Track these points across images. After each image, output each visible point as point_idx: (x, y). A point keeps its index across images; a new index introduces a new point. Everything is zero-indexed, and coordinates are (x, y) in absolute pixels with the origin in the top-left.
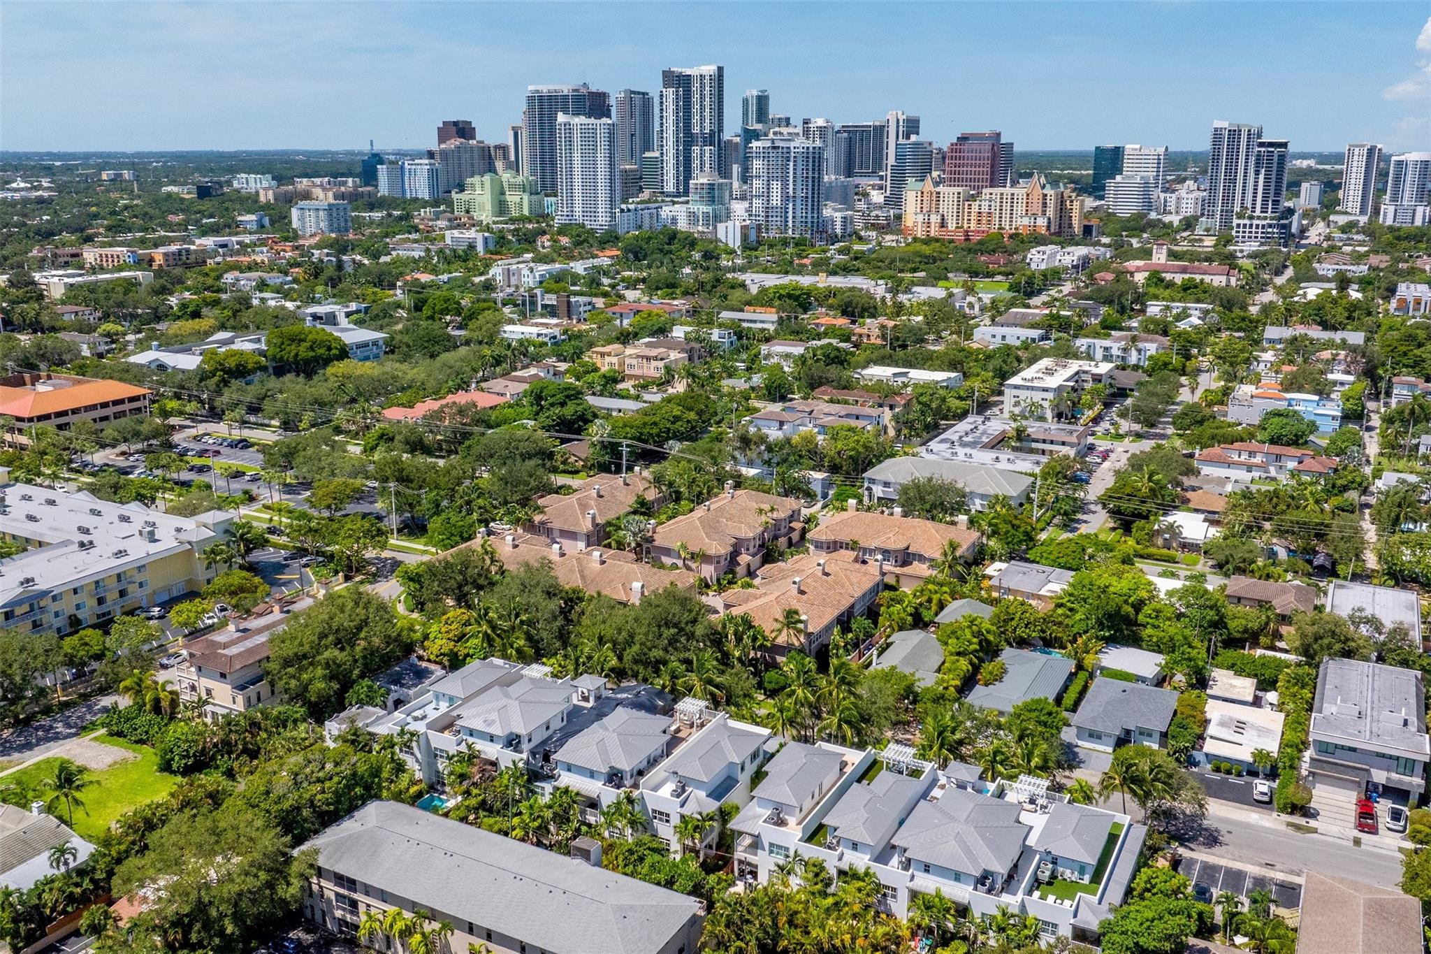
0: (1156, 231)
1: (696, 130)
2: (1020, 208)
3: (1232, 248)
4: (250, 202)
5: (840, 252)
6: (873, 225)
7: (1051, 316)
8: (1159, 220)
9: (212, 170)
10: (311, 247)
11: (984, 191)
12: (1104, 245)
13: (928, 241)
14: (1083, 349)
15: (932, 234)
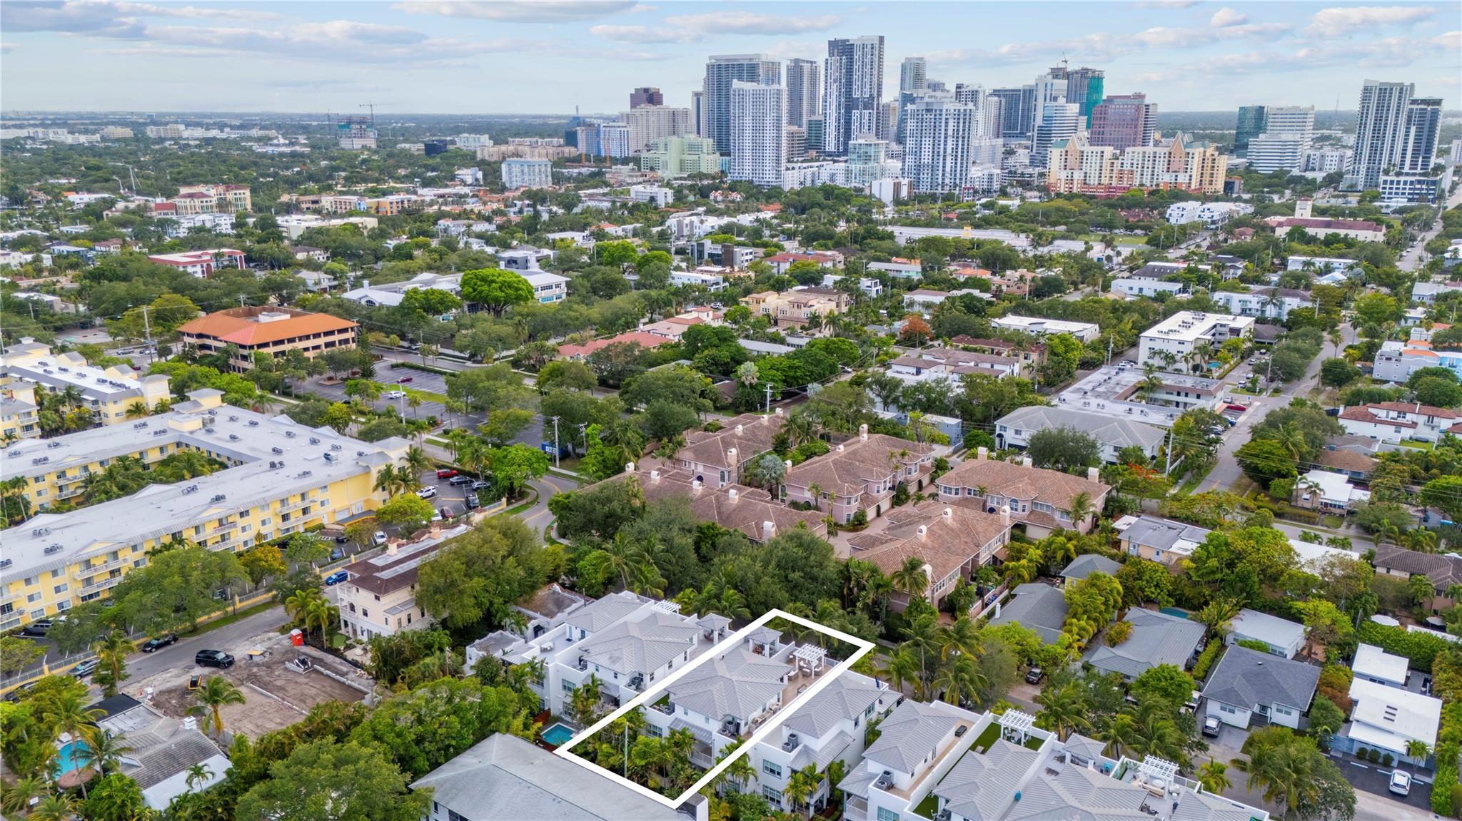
0: (1298, 187)
1: (856, 95)
2: (1161, 165)
3: (1377, 204)
4: (469, 159)
5: (985, 206)
6: (1018, 182)
7: (1189, 270)
8: (1302, 177)
9: (440, 130)
10: (514, 198)
11: (1127, 150)
12: (1246, 201)
13: (1070, 197)
14: (1221, 303)
15: (1075, 191)
